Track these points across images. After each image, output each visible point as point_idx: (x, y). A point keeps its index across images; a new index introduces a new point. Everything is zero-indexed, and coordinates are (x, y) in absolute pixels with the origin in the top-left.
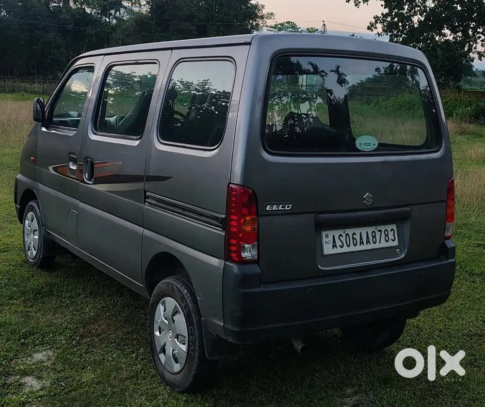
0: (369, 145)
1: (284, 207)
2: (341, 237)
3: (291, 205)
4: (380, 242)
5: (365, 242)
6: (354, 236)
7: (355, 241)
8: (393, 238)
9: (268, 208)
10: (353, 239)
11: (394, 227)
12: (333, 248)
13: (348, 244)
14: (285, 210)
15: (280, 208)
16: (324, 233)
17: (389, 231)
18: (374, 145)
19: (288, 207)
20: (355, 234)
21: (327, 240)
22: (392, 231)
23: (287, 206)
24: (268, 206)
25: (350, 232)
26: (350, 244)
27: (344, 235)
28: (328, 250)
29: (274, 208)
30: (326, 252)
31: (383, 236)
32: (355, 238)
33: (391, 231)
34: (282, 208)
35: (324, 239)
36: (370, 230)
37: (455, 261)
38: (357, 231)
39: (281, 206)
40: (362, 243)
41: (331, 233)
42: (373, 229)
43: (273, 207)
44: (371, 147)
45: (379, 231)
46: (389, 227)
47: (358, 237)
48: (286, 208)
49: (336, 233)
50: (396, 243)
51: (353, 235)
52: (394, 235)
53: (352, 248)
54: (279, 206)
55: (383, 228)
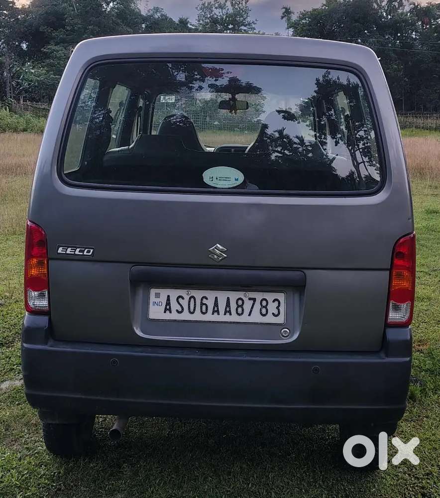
0: (227, 179)
1: (83, 251)
2: (180, 300)
3: (92, 250)
4: (249, 315)
5: (222, 310)
6: (205, 301)
7: (204, 307)
8: (276, 312)
9: (60, 250)
10: (202, 304)
11: (281, 297)
12: (165, 312)
13: (192, 310)
14: (83, 255)
15: (77, 252)
16: (153, 292)
17: (270, 301)
18: (236, 180)
19: (88, 252)
20: (207, 299)
21: (157, 300)
22: (277, 303)
23: (86, 250)
24: (61, 249)
25: (198, 294)
26: (194, 310)
27: (187, 298)
28: (156, 312)
29: (69, 251)
30: (152, 316)
31: (257, 306)
32: (205, 304)
33: (274, 301)
34: (79, 252)
35: (153, 298)
36: (234, 296)
37: (410, 361)
38: (211, 295)
39: (78, 250)
40: (216, 311)
41: (164, 293)
42: (241, 295)
43: (67, 249)
44: (230, 183)
45: (250, 299)
46: (270, 297)
47: (210, 303)
48: (85, 253)
49: (174, 293)
50: (281, 320)
51: (202, 300)
52: (278, 308)
53: (198, 316)
54: (75, 250)
55: (259, 296)
